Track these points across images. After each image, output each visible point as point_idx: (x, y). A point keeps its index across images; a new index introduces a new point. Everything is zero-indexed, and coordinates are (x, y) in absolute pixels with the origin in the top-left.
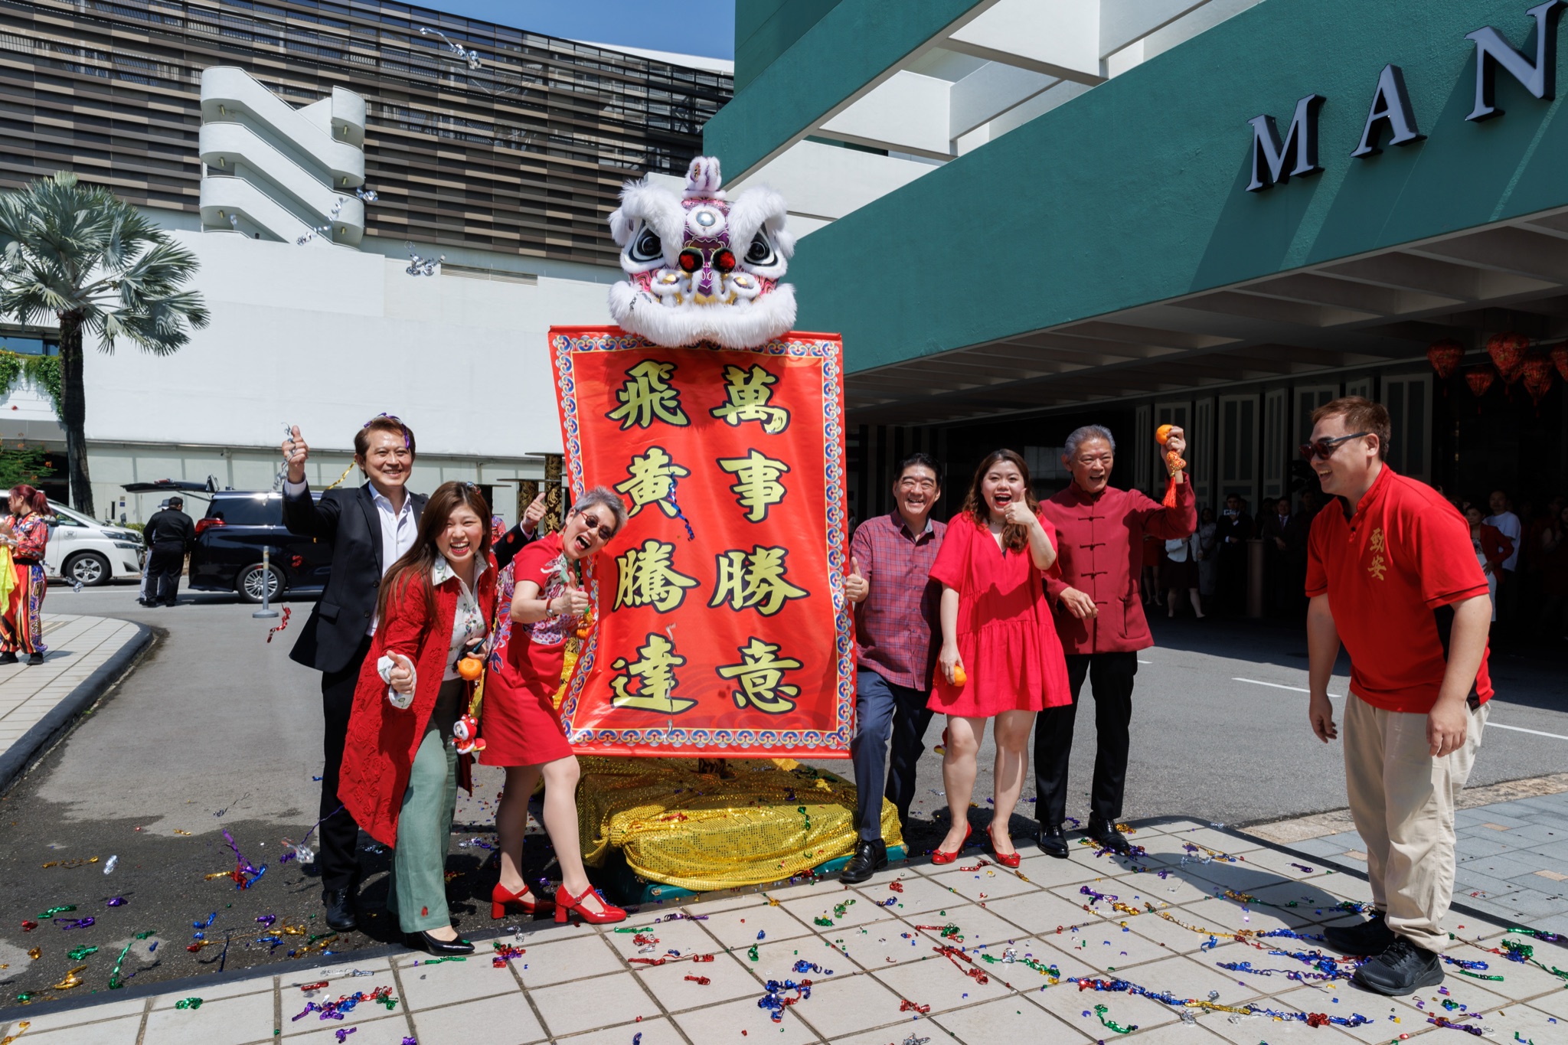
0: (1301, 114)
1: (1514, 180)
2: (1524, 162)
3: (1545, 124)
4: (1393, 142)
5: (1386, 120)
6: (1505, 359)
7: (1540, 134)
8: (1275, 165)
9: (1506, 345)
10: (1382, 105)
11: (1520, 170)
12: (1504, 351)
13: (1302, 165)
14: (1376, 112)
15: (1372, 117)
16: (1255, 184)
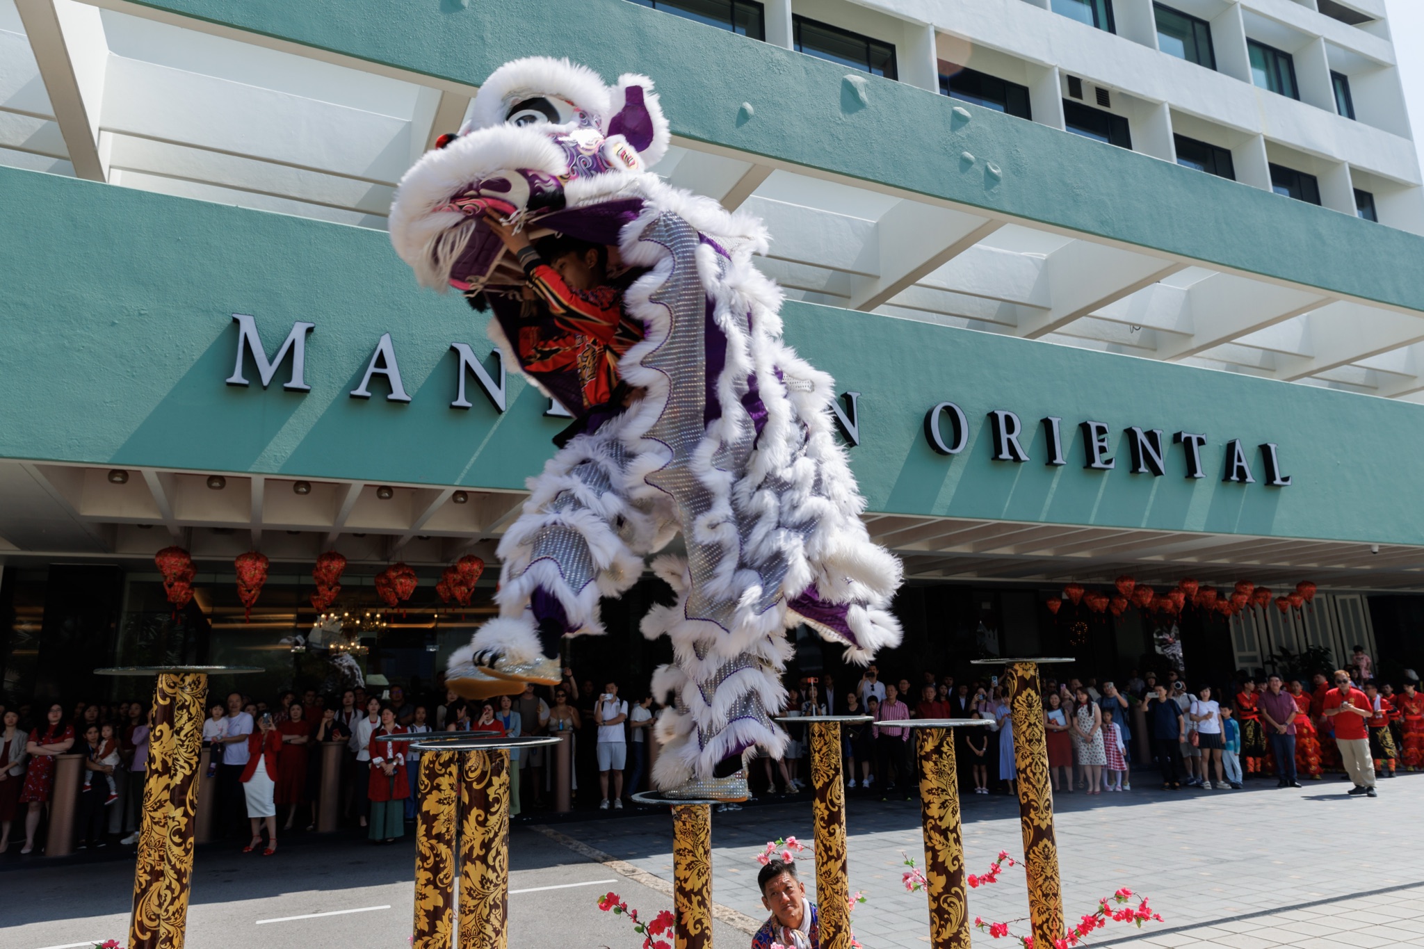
0: (298, 333)
1: (473, 459)
2: (481, 448)
3: (495, 427)
4: (390, 397)
5: (385, 377)
6: (254, 576)
7: (491, 433)
8: (267, 372)
9: (258, 564)
10: (381, 362)
11: (477, 454)
12: (255, 569)
13: (297, 382)
14: (377, 366)
15: (372, 369)
16: (237, 377)
